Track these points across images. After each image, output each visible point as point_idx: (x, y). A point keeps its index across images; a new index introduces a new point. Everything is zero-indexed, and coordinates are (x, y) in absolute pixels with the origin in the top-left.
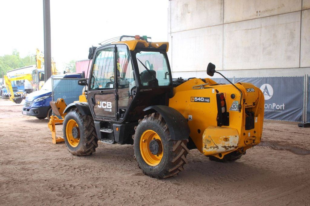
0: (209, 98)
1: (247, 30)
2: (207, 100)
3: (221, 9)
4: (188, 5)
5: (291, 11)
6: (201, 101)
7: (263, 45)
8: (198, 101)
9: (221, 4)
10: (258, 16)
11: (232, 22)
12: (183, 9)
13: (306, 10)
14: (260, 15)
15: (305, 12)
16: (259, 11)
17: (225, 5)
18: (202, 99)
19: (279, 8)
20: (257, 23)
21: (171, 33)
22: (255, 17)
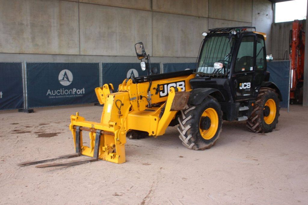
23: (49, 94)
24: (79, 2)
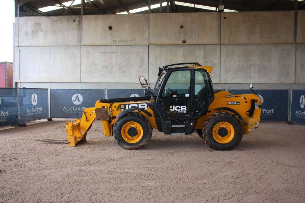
0: (240, 102)
1: (104, 53)
2: (238, 103)
3: (79, 33)
4: (40, 24)
5: (141, 44)
6: (233, 104)
7: (119, 65)
8: (232, 104)
9: (79, 29)
10: (114, 44)
11: (90, 45)
12: (34, 27)
13: (152, 46)
14: (116, 43)
15: (151, 47)
16: (115, 40)
17: (83, 31)
18: (235, 103)
19: (131, 40)
20: (114, 49)
21: (18, 46)
22: (111, 44)
23: (64, 110)
24: (220, 44)
